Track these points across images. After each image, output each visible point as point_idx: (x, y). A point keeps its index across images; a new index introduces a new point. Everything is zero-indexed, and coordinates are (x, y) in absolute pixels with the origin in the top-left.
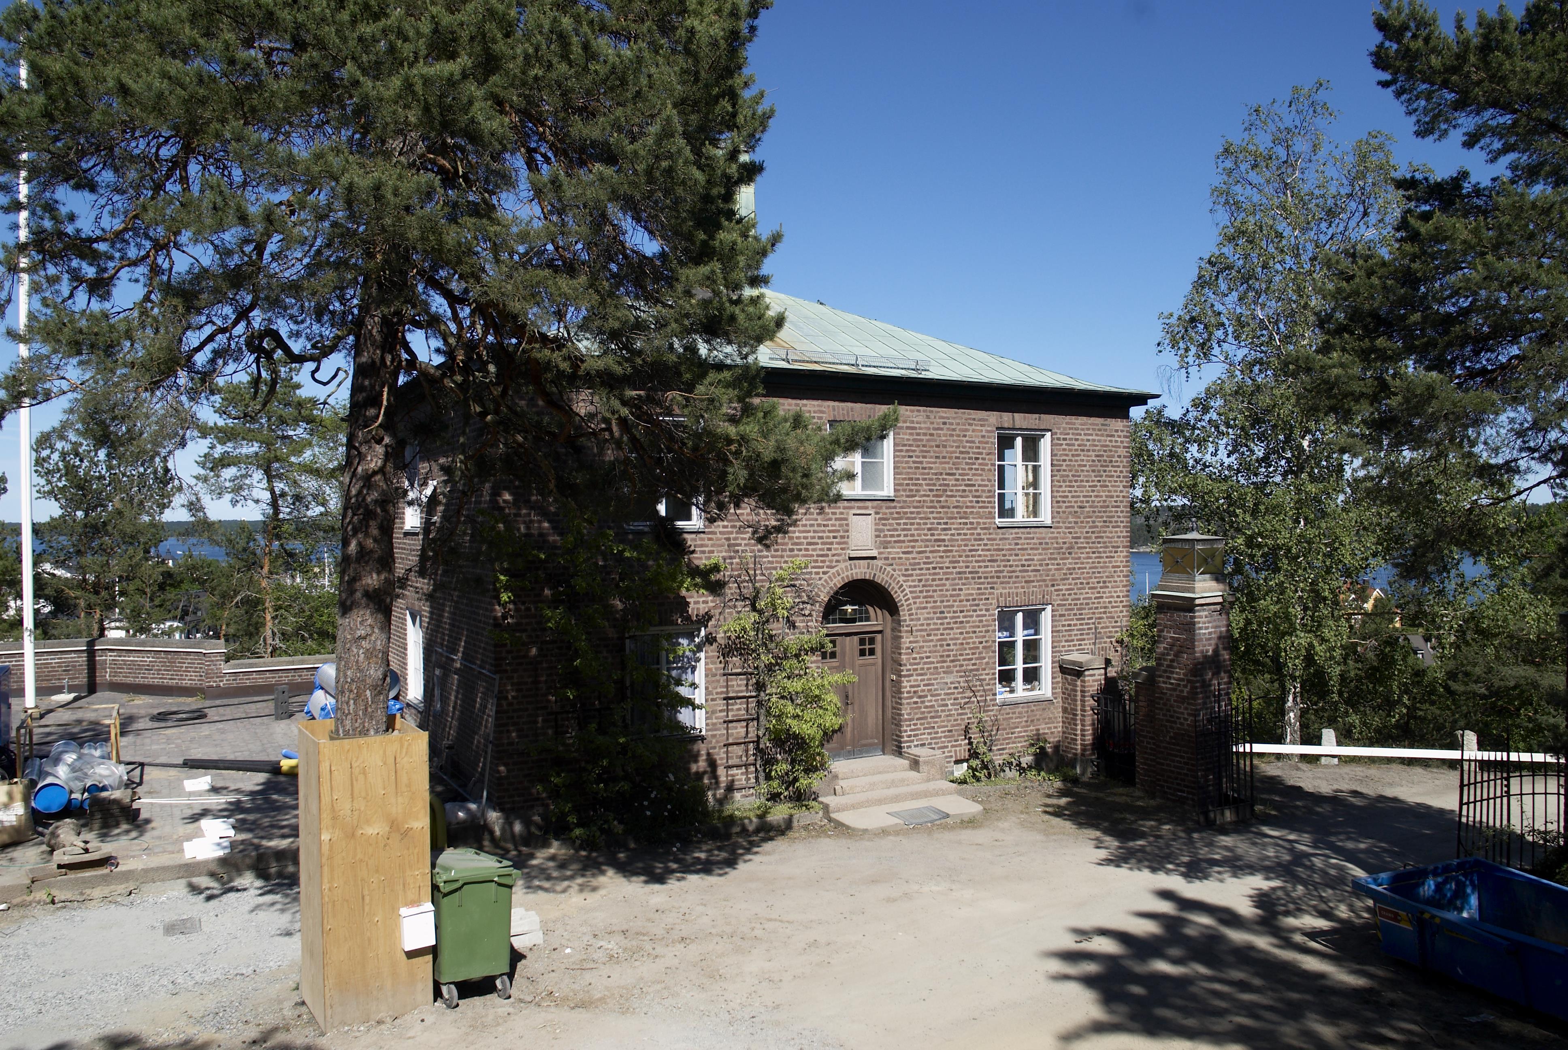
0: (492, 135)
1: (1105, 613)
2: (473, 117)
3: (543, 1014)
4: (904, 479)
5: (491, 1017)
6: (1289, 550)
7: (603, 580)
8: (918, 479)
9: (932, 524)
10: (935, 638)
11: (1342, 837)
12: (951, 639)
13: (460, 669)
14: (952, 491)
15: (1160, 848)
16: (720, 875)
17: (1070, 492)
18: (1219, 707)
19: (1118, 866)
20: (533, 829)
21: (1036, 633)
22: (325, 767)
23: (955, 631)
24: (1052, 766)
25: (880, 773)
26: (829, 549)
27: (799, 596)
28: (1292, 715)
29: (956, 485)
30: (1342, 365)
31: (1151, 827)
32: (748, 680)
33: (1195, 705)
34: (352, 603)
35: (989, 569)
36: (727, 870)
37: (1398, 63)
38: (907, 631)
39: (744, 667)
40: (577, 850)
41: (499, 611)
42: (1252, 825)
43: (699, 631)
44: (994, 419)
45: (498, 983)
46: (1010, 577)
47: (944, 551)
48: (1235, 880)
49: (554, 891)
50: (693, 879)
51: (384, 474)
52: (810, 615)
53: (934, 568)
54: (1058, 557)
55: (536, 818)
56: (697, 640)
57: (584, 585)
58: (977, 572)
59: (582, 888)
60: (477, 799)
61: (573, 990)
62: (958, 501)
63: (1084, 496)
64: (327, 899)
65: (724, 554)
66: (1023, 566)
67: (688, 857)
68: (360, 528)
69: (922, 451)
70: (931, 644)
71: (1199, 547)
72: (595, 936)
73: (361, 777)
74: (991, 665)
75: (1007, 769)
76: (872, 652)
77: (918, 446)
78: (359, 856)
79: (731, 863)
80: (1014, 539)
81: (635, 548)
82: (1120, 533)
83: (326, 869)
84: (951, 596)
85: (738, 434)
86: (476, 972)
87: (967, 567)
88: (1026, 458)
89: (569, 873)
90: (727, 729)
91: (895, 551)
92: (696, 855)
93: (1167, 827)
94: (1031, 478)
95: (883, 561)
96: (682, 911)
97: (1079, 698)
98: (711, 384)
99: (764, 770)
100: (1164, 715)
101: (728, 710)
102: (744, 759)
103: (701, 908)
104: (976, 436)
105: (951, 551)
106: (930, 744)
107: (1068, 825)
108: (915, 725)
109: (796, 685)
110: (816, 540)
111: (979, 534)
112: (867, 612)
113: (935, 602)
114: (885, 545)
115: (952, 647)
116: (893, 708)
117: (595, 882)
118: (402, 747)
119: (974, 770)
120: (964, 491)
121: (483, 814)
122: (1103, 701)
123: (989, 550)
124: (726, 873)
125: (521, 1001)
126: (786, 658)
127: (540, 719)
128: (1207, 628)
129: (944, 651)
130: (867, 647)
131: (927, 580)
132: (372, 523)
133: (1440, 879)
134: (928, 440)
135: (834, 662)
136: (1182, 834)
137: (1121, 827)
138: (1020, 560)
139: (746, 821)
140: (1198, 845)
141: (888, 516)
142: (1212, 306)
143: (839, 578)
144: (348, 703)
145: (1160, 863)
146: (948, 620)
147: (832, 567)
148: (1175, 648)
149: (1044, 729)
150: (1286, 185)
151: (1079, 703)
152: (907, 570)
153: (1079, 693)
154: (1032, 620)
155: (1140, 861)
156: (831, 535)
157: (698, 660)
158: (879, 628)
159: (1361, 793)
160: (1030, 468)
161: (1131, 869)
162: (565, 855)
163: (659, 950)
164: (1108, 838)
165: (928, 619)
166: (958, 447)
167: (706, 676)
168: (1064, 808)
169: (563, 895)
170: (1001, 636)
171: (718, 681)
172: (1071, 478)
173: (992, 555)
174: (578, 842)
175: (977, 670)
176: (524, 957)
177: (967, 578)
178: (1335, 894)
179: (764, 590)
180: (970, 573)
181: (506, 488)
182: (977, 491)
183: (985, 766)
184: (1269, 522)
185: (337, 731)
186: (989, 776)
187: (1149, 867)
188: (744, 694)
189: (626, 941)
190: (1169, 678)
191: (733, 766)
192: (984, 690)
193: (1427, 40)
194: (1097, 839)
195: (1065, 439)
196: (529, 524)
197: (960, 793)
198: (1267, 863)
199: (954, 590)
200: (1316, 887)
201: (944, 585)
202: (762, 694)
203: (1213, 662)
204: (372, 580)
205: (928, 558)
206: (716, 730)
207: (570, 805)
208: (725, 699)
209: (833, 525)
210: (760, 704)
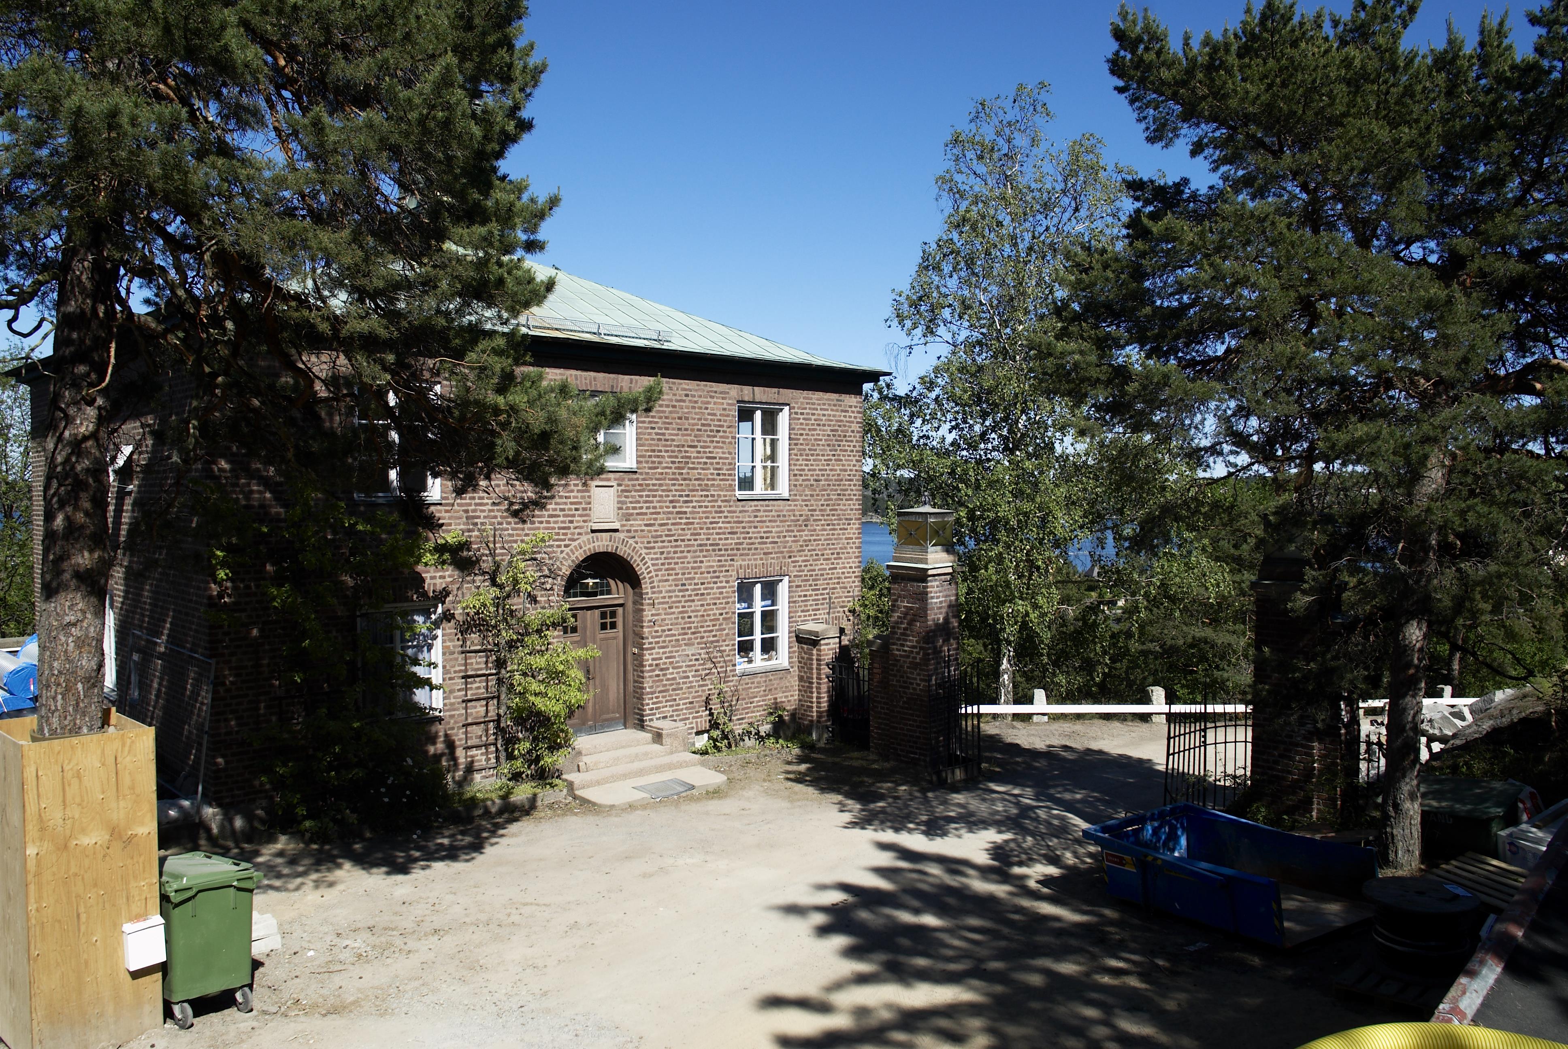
0: (247, 66)
1: (838, 583)
2: (226, 44)
3: (292, 1025)
4: (647, 451)
5: (232, 1034)
6: (1007, 523)
7: (333, 555)
8: (660, 451)
9: (674, 496)
10: (676, 610)
11: (1059, 789)
12: (693, 611)
13: (164, 654)
14: (693, 463)
15: (899, 809)
16: (467, 861)
17: (807, 465)
18: (949, 672)
19: (863, 828)
20: (257, 824)
21: (772, 605)
22: (30, 773)
23: (697, 603)
24: (789, 733)
25: (623, 747)
26: (571, 522)
27: (540, 570)
28: (1006, 677)
29: (697, 458)
30: (1081, 352)
31: (888, 789)
32: (487, 657)
33: (928, 670)
34: (59, 585)
35: (729, 541)
36: (474, 855)
37: (1132, 73)
38: (649, 604)
39: (483, 644)
40: (307, 844)
41: (215, 589)
42: (980, 782)
43: (437, 607)
44: (734, 392)
45: (239, 996)
46: (749, 549)
47: (686, 524)
48: (971, 835)
49: (287, 890)
50: (438, 866)
51: (97, 440)
52: (552, 589)
53: (676, 541)
54: (795, 529)
55: (259, 812)
56: (433, 617)
57: (313, 560)
58: (718, 545)
59: (317, 884)
60: (190, 794)
61: (322, 996)
62: (699, 474)
63: (820, 470)
64: (33, 921)
65: (462, 527)
66: (762, 538)
67: (430, 844)
68: (68, 500)
69: (665, 423)
70: (673, 616)
71: (932, 520)
72: (338, 935)
73: (75, 781)
74: (731, 637)
75: (746, 738)
76: (613, 626)
77: (661, 418)
78: (74, 869)
79: (477, 847)
80: (753, 511)
81: (368, 521)
82: (852, 506)
83: (32, 887)
84: (693, 568)
85: (507, 403)
86: (213, 987)
87: (708, 539)
88: (765, 432)
89: (301, 869)
90: (466, 708)
91: (637, 523)
92: (439, 841)
93: (904, 788)
94: (769, 452)
95: (625, 534)
96: (431, 901)
97: (815, 666)
98: (484, 352)
99: (506, 750)
100: (898, 681)
101: (466, 689)
102: (484, 739)
103: (450, 897)
104: (718, 409)
105: (692, 523)
106: (672, 716)
107: (810, 791)
108: (657, 697)
109: (539, 661)
110: (558, 513)
111: (720, 507)
112: (608, 585)
113: (677, 574)
114: (627, 517)
115: (693, 619)
116: (635, 681)
117: (331, 877)
118: (123, 745)
119: (715, 740)
120: (706, 463)
121: (198, 811)
122: (838, 669)
123: (729, 522)
124: (473, 858)
125: (265, 1012)
126: (528, 634)
127: (262, 705)
128: (938, 597)
129: (685, 623)
130: (609, 620)
131: (669, 553)
132: (83, 495)
133: (1156, 824)
134: (671, 412)
135: (576, 637)
136: (918, 794)
137: (861, 790)
138: (759, 532)
139: (489, 803)
140: (934, 803)
141: (631, 488)
142: (938, 287)
143: (581, 551)
144: (54, 698)
145: (901, 823)
146: (689, 593)
147: (574, 540)
148: (909, 617)
149: (781, 697)
150: (1007, 177)
151: (815, 671)
152: (649, 542)
153: (815, 662)
154: (770, 590)
155: (882, 822)
156: (573, 507)
157: (435, 637)
158: (621, 601)
159: (1071, 748)
160: (768, 442)
161: (875, 830)
162: (294, 849)
163: (412, 944)
164: (850, 802)
165: (670, 591)
166: (700, 419)
167: (444, 654)
168: (804, 774)
169: (296, 894)
170: (740, 608)
171: (457, 659)
172: (808, 452)
173: (732, 528)
174: (308, 835)
175: (718, 641)
176: (261, 964)
177: (707, 551)
178: (1060, 843)
179: (505, 563)
180: (711, 545)
181: (223, 456)
182: (718, 463)
183: (725, 737)
184: (990, 496)
185: (41, 730)
186: (729, 746)
187: (891, 827)
188: (484, 672)
189: (374, 938)
190: (903, 645)
191: (472, 747)
192: (725, 661)
193: (1159, 53)
194: (840, 803)
195: (802, 414)
196: (248, 494)
197: (703, 764)
198: (998, 817)
199: (696, 562)
200: (1043, 836)
201: (686, 557)
202: (503, 671)
203: (944, 629)
204: (84, 559)
205: (670, 530)
206: (454, 710)
207: (298, 796)
208: (463, 677)
209: (575, 497)
210: (500, 681)
